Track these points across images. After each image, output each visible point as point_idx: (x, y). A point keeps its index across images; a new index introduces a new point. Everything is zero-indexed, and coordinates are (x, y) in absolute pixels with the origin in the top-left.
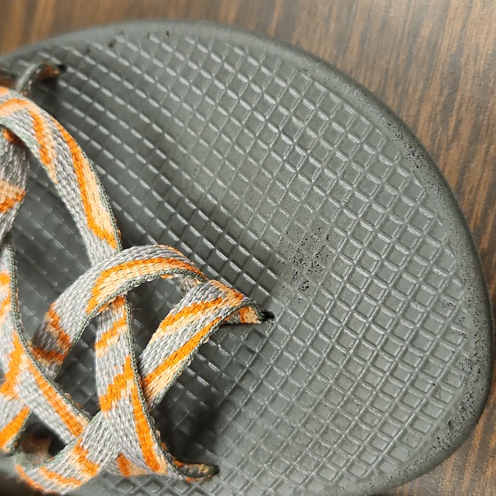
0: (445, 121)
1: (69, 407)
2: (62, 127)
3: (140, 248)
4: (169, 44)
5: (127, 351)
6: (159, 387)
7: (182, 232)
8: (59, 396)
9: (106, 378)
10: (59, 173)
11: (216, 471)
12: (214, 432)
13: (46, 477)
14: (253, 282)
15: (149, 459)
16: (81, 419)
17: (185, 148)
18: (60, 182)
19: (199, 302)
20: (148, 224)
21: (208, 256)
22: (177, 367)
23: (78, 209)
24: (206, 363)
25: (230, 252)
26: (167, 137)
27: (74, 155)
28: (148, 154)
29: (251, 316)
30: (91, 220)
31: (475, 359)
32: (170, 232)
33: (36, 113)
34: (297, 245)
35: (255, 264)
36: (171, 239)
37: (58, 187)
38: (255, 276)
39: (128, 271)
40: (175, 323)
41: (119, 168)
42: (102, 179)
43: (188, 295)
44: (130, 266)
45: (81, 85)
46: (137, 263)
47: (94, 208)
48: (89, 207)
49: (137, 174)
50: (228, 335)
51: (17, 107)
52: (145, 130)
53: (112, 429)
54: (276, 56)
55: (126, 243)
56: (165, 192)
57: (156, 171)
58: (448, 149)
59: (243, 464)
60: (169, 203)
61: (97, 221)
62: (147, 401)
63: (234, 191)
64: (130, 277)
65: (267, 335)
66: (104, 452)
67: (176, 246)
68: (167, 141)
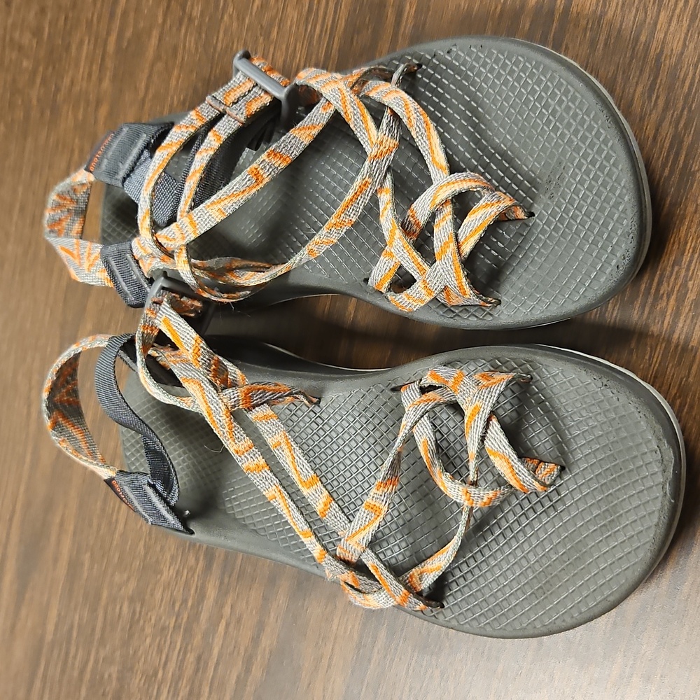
0: (650, 97)
1: (420, 259)
2: (419, 106)
3: (460, 174)
4: (482, 53)
5: (450, 229)
6: (467, 248)
7: (486, 166)
8: (415, 253)
9: (439, 243)
10: (417, 132)
11: (499, 303)
12: (499, 280)
13: (406, 299)
14: (524, 195)
15: (461, 288)
16: (425, 266)
17: (489, 116)
18: (417, 137)
19: (489, 203)
20: (467, 161)
21: (500, 180)
22: (476, 237)
23: (427, 152)
24: (497, 242)
25: (513, 178)
26: (480, 109)
27: (426, 122)
28: (468, 119)
29: (521, 214)
30: (433, 159)
31: (630, 231)
32: (479, 167)
33: (405, 98)
34: (549, 173)
35: (526, 185)
36: (480, 171)
37: (417, 140)
38: (525, 191)
39: (452, 186)
40: (476, 214)
41: (451, 128)
42: (441, 135)
43: (483, 199)
44: (454, 183)
45: (430, 77)
46: (457, 182)
47: (435, 152)
48: (433, 151)
49: (461, 131)
50: (509, 226)
51: (396, 95)
52: (467, 104)
53: (441, 271)
54: (541, 63)
55: (452, 172)
56: (477, 142)
57: (472, 130)
58: (650, 114)
59: (514, 298)
60: (479, 149)
61: (437, 160)
62: (460, 255)
63: (516, 142)
64: (453, 190)
65: (531, 225)
66: (437, 285)
67: (482, 174)
68: (479, 111)
